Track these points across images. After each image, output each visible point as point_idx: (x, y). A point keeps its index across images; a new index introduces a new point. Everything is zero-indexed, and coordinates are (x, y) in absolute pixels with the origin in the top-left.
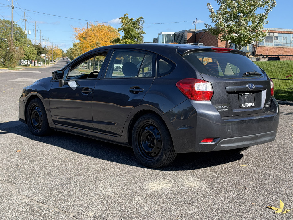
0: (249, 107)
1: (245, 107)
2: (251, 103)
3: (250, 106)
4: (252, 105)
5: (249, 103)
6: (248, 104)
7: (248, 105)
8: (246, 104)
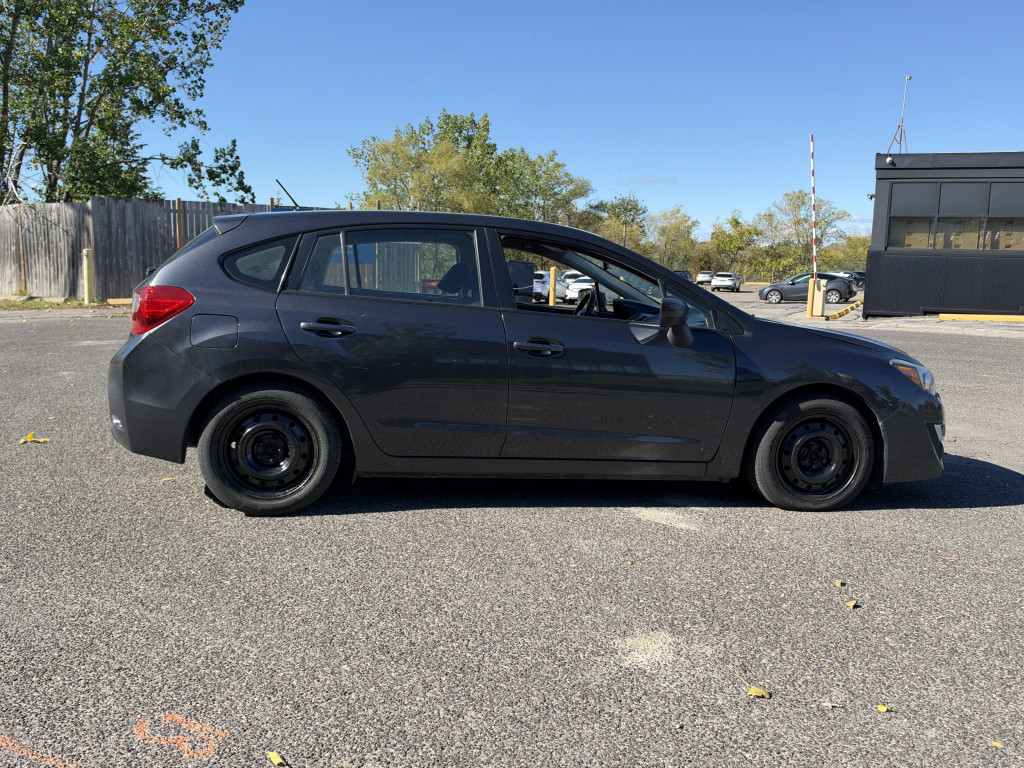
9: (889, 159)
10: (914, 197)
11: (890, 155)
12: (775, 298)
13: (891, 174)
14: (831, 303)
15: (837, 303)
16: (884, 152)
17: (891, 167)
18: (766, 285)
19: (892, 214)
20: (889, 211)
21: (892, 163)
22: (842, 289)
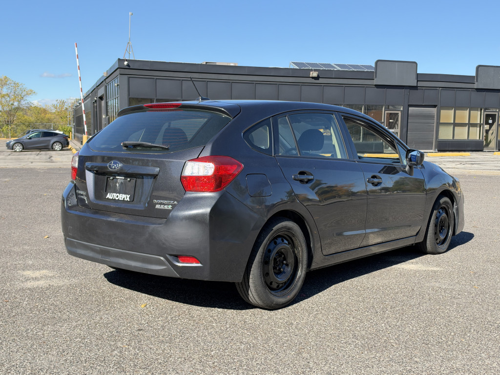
0: (118, 200)
1: (112, 199)
2: (123, 195)
3: (120, 199)
4: (124, 198)
5: (121, 195)
6: (118, 194)
7: (117, 196)
8: (115, 194)
9: (126, 63)
10: (142, 87)
11: (127, 60)
12: (18, 148)
13: (127, 71)
14: (57, 150)
15: (60, 150)
16: (122, 58)
17: (127, 67)
18: (12, 140)
19: (130, 96)
20: (129, 95)
21: (128, 65)
22: (62, 141)
